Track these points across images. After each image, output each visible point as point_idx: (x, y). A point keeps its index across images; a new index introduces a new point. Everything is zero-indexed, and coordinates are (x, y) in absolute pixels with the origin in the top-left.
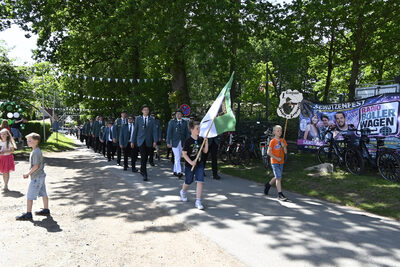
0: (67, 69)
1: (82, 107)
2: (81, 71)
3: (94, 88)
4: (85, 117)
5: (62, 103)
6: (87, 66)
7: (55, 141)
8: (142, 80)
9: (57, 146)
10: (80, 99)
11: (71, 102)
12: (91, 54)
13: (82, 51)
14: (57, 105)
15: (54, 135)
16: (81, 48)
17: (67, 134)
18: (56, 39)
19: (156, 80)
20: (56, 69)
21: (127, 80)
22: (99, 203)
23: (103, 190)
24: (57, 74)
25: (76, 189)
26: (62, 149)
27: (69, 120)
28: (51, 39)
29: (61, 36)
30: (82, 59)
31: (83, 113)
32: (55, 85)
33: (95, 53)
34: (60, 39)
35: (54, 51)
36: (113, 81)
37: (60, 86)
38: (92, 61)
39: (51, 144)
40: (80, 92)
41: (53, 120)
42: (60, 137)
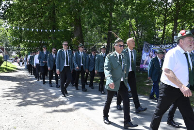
0: (13, 23)
1: (22, 46)
2: (21, 25)
3: (29, 35)
4: (23, 53)
5: (9, 44)
6: (24, 22)
7: (5, 67)
8: (57, 30)
9: (6, 69)
10: (21, 42)
11: (15, 43)
12: (27, 14)
13: (21, 13)
14: (7, 45)
15: (5, 63)
16: (21, 11)
17: (13, 62)
18: (5, 5)
19: (65, 30)
20: (6, 23)
21: (48, 30)
22: (29, 99)
23: (31, 93)
24: (6, 26)
25: (16, 92)
26: (9, 71)
27: (14, 54)
28: (3, 5)
29: (9, 3)
30: (22, 17)
31: (22, 49)
32: (5, 33)
33: (29, 14)
34: (8, 5)
35: (5, 13)
36: (40, 31)
37: (8, 34)
38: (27, 19)
39: (3, 68)
40: (20, 37)
41: (4, 54)
42: (9, 64)
